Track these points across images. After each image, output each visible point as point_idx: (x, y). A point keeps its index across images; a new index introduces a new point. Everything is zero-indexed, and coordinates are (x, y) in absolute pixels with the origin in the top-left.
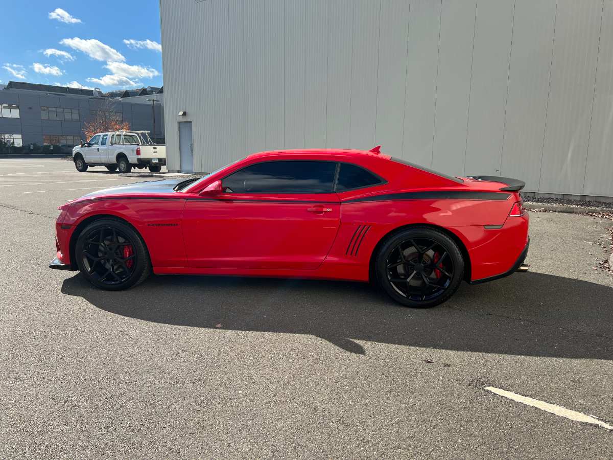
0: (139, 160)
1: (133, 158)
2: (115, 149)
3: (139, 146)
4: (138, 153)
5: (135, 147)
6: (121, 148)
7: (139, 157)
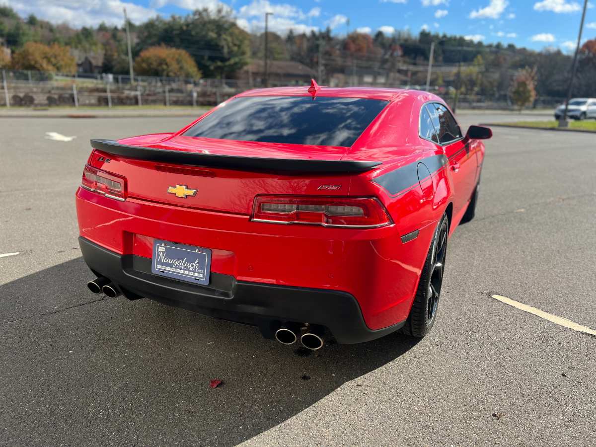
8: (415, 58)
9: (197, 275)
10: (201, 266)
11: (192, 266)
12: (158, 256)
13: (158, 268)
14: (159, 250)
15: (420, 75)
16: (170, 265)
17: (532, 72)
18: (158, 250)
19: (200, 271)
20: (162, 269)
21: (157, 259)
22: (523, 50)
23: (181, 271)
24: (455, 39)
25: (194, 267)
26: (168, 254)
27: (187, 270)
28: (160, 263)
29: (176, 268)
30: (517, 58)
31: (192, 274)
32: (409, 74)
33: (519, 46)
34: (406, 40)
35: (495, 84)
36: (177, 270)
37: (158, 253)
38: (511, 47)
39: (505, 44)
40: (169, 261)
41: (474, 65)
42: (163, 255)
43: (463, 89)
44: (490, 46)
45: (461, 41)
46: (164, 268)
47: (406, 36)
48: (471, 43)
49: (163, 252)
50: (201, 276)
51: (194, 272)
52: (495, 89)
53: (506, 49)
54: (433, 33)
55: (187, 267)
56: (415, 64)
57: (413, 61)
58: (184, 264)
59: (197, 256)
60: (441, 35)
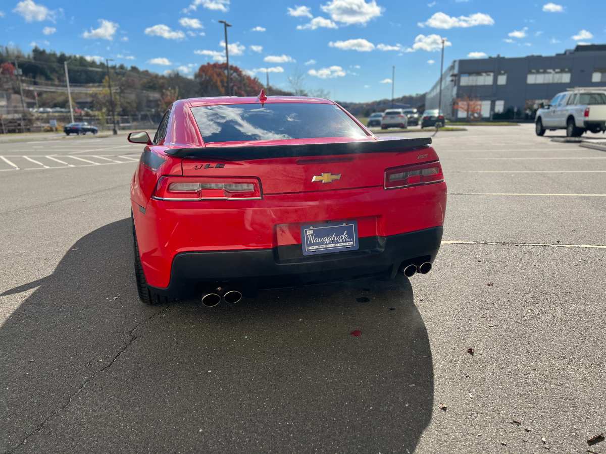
0: (586, 123)
1: (580, 121)
2: (567, 110)
3: (589, 106)
4: (587, 114)
5: (584, 107)
6: (572, 109)
7: (587, 119)
8: (34, 77)
9: (347, 244)
10: (350, 236)
11: (342, 238)
12: (307, 239)
13: (309, 249)
14: (308, 234)
15: (44, 96)
16: (321, 243)
17: (175, 92)
18: (306, 234)
19: (349, 240)
20: (313, 249)
21: (307, 242)
22: (146, 73)
23: (332, 245)
24: (75, 59)
25: (344, 238)
26: (317, 234)
27: (338, 243)
28: (311, 244)
29: (326, 244)
30: (145, 80)
31: (343, 244)
32: (36, 94)
33: (142, 68)
34: (18, 57)
35: (135, 105)
36: (328, 246)
37: (307, 236)
38: (134, 69)
39: (128, 67)
40: (318, 240)
41: (104, 87)
42: (312, 238)
43: (104, 110)
44: (114, 68)
45: (82, 61)
46: (315, 247)
47: (16, 53)
48: (93, 64)
49: (311, 234)
50: (352, 243)
51: (344, 242)
52: (135, 109)
53: (130, 71)
54: (48, 51)
55: (337, 240)
56: (35, 83)
57: (33, 80)
58: (334, 238)
59: (344, 229)
60: (58, 54)
